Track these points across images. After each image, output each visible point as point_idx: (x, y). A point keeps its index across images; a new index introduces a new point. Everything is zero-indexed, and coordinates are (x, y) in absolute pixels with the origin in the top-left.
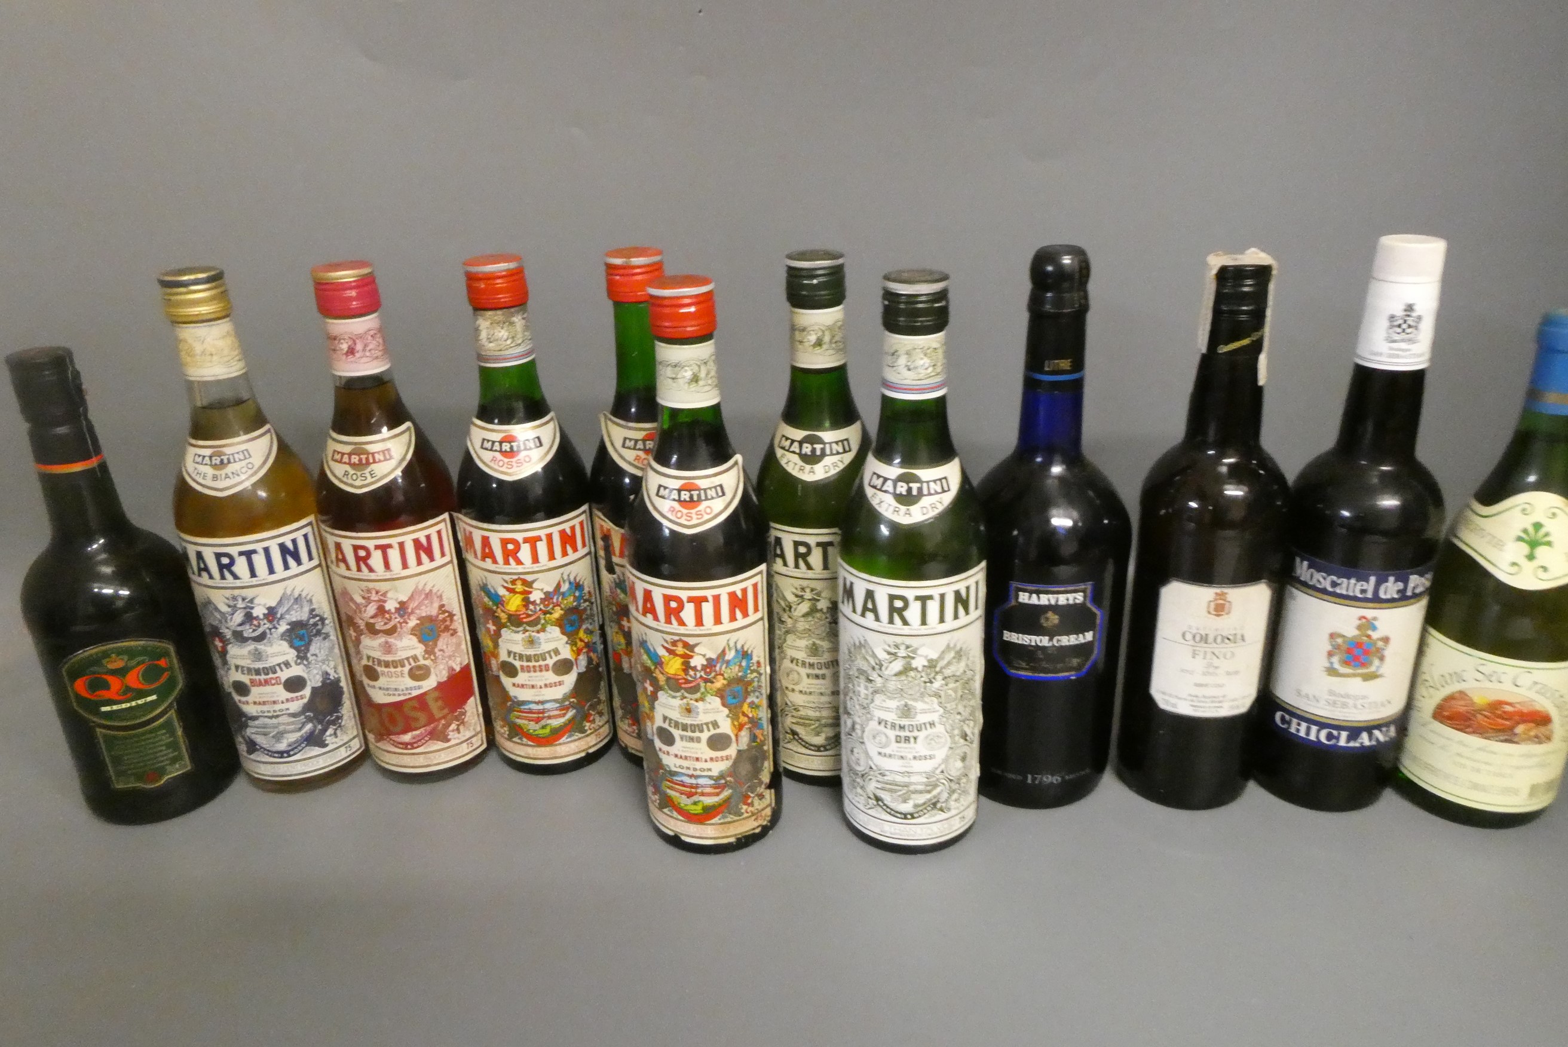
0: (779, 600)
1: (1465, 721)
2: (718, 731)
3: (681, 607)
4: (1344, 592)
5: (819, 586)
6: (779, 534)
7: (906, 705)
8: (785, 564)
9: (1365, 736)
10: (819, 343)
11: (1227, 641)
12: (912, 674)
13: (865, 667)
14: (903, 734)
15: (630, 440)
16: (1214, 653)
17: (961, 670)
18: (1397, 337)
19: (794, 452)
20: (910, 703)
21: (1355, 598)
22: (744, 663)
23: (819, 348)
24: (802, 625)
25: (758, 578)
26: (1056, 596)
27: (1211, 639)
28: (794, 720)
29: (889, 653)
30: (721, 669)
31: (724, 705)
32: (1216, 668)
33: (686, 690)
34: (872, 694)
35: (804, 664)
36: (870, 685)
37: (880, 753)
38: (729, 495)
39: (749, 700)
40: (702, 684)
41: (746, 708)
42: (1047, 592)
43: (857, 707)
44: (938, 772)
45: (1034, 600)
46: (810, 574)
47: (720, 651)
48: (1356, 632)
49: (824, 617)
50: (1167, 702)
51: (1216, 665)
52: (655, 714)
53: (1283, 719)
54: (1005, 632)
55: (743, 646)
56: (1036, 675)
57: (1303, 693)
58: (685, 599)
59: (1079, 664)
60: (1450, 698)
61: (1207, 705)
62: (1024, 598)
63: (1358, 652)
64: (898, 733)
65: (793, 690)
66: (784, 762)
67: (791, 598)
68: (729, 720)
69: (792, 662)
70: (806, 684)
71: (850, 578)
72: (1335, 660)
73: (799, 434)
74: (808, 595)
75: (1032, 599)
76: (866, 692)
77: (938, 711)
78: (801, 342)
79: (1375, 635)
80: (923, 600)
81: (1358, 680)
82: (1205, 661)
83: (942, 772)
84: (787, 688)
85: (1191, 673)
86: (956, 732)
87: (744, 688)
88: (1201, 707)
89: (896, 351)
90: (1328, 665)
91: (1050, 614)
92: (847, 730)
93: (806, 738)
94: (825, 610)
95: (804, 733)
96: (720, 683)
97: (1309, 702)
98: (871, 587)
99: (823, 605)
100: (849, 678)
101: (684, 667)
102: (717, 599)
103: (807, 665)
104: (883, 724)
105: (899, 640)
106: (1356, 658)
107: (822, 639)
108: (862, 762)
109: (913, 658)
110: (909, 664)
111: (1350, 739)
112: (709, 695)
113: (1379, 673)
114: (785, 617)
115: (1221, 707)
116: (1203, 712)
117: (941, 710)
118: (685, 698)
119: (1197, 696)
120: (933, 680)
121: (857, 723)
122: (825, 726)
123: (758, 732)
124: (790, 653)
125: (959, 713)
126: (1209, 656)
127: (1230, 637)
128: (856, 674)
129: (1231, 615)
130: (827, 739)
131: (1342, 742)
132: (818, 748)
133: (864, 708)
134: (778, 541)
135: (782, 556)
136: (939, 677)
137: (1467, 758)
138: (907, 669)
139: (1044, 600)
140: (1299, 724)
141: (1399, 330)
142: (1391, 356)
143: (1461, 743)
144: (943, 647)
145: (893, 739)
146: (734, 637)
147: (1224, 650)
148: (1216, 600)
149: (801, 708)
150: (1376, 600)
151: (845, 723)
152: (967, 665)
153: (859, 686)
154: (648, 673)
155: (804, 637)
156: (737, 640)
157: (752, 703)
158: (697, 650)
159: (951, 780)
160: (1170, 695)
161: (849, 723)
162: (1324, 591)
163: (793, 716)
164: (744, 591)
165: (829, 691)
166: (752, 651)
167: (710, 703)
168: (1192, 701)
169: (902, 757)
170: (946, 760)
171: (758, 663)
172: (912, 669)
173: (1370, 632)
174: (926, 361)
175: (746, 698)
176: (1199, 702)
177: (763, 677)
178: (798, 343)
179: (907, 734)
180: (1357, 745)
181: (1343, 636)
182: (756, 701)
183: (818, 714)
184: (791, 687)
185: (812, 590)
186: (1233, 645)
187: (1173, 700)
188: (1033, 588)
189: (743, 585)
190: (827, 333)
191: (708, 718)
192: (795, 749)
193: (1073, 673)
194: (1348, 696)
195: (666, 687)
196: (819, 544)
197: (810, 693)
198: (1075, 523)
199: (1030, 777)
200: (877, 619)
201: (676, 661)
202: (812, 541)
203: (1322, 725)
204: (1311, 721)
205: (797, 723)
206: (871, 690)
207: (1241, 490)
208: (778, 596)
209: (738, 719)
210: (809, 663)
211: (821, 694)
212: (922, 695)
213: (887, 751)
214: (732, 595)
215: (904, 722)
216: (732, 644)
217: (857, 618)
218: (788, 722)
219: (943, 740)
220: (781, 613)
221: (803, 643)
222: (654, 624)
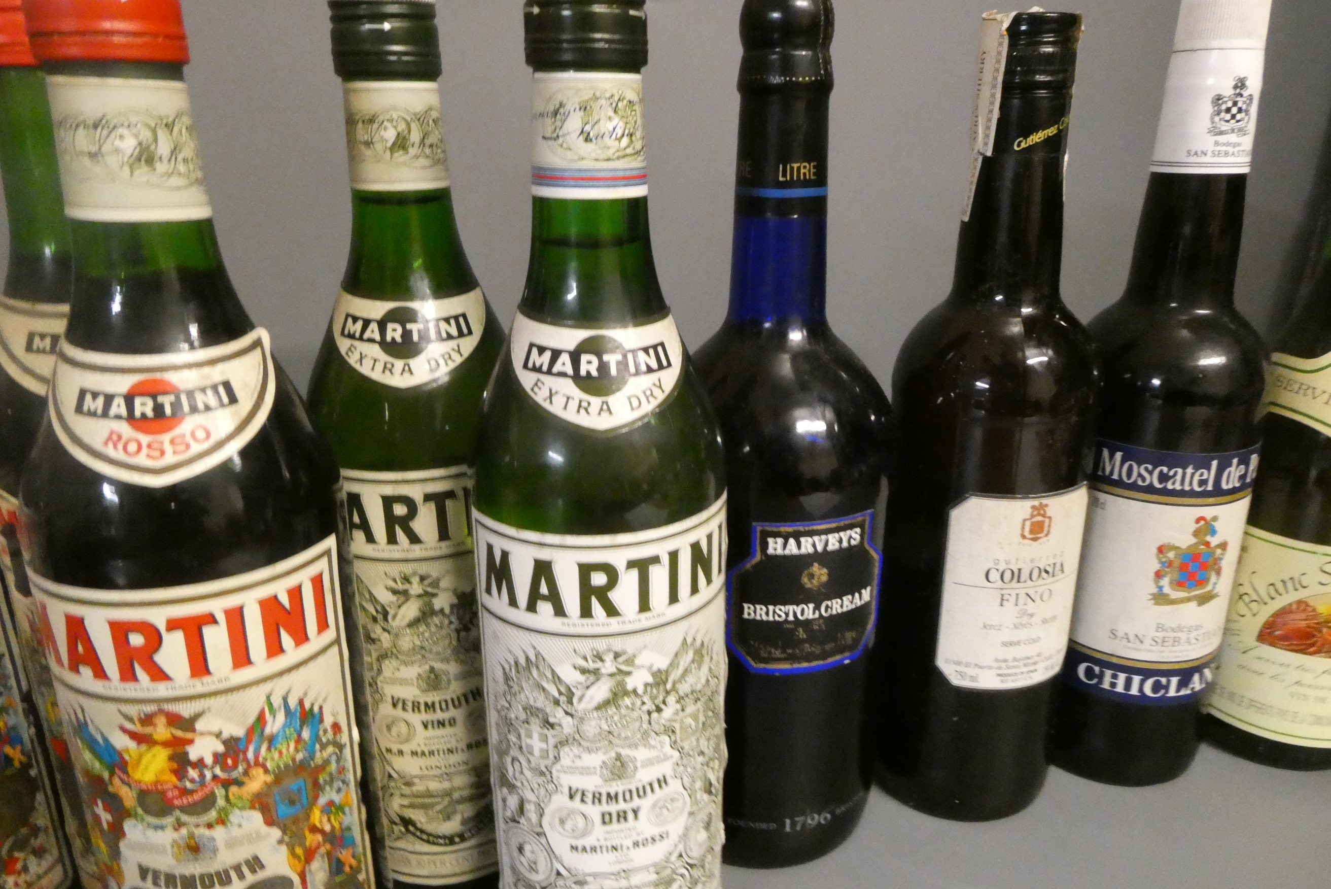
0: (364, 604)
1: (1308, 639)
2: (261, 875)
3: (154, 639)
4: (1178, 487)
5: (434, 570)
6: (355, 488)
7: (619, 757)
8: (370, 539)
9: (1196, 677)
10: (401, 144)
11: (1044, 575)
12: (627, 701)
13: (540, 702)
14: (613, 808)
15: (43, 337)
16: (1027, 595)
17: (703, 681)
18: (1225, 127)
19: (371, 340)
20: (625, 752)
21: (1192, 494)
22: (306, 734)
23: (401, 152)
24: (407, 641)
25: (322, 565)
26: (824, 537)
27: (1025, 575)
28: (406, 802)
29: (584, 671)
30: (257, 754)
31: (269, 822)
32: (1032, 615)
33: (183, 809)
34: (556, 747)
35: (416, 706)
36: (550, 733)
37: (574, 848)
38: (246, 403)
39: (322, 801)
40: (220, 792)
41: (317, 817)
42: (811, 534)
43: (527, 773)
44: (674, 858)
45: (792, 548)
46: (417, 551)
47: (252, 718)
48: (1194, 540)
49: (446, 622)
50: (962, 675)
51: (1030, 612)
52: (123, 865)
53: (1089, 673)
54: (746, 606)
55: (301, 703)
56: (796, 666)
57: (1120, 634)
58: (162, 627)
59: (854, 640)
60: (1284, 612)
61: (1018, 671)
62: (775, 547)
63: (1192, 567)
64: (605, 808)
65: (401, 753)
66: (394, 871)
67: (385, 597)
68: (284, 849)
69: (394, 705)
70: (422, 738)
71: (499, 545)
72: (1165, 582)
73: (377, 309)
74: (416, 588)
75: (788, 547)
76: (544, 746)
77: (672, 757)
78: (368, 144)
79: (1214, 541)
80: (642, 566)
81: (1193, 604)
82: (1018, 608)
83: (681, 856)
84: (389, 751)
85: (999, 628)
86: (699, 784)
87: (310, 781)
88: (1009, 675)
89: (561, 105)
90: (1155, 590)
91: (816, 568)
92: (509, 814)
93: (430, 828)
94: (447, 610)
95: (423, 820)
96: (257, 782)
97: (1129, 645)
98: (544, 555)
99: (443, 601)
100: (509, 724)
101: (175, 766)
102: (236, 617)
103: (422, 707)
104: (578, 797)
105: (600, 645)
106: (1191, 576)
107: (446, 660)
108: (542, 865)
109: (629, 673)
110: (622, 684)
111: (1182, 684)
112: (237, 811)
113: (1215, 592)
114: (377, 631)
115: (1036, 670)
116: (1013, 681)
117: (676, 754)
118: (184, 824)
119: (1005, 661)
120: (662, 706)
121: (529, 802)
122: (459, 802)
123: (345, 855)
124: (390, 691)
125: (702, 753)
126: (1022, 598)
127: (1048, 569)
128: (523, 716)
129: (1050, 536)
130: (464, 822)
131: (1172, 693)
132: (450, 840)
133: (542, 774)
134: (355, 500)
135: (365, 526)
136: (671, 699)
137: (1310, 686)
138: (618, 694)
139: (807, 545)
140: (1115, 677)
141: (1228, 117)
142: (1214, 154)
143: (1299, 667)
144: (676, 645)
145: (597, 819)
146: (278, 688)
147: (1040, 589)
148: (1032, 516)
149: (416, 781)
150: (1218, 492)
151: (504, 800)
152: (710, 669)
153: (530, 736)
154: (99, 786)
155: (413, 662)
156: (287, 693)
157: (331, 803)
158: (199, 726)
159: (691, 866)
160: (967, 665)
161: (513, 802)
162: (1150, 489)
163: (402, 795)
164: (296, 593)
165: (462, 745)
166: (321, 708)
167: (240, 826)
168: (999, 668)
169: (615, 848)
170: (685, 836)
171: (336, 727)
172: (626, 693)
173: (1208, 538)
174: (616, 124)
175: (316, 797)
176: (1008, 668)
177: (347, 751)
178: (363, 147)
179: (622, 806)
180: (1189, 692)
181: (1176, 548)
182: (336, 798)
183: (446, 785)
184: (395, 748)
185: (422, 579)
186: (1051, 579)
187: (971, 671)
188: (790, 529)
189: (291, 581)
190: (414, 126)
191: (241, 854)
192: (410, 847)
193: (847, 654)
194: (1180, 629)
195: (140, 811)
196: (428, 498)
197: (432, 753)
198: (830, 427)
199: (788, 822)
200: (560, 611)
201: (154, 756)
202: (416, 493)
203: (1146, 673)
204: (1131, 671)
205: (412, 806)
206: (552, 741)
207: (1044, 355)
208: (362, 595)
209: (301, 840)
210: (426, 704)
211: (450, 751)
212: (645, 735)
213: (588, 842)
214: (270, 606)
215: (616, 787)
216: (277, 701)
217: (520, 615)
218: (395, 805)
219: (679, 804)
220: (370, 625)
221: (412, 672)
222: (97, 686)
